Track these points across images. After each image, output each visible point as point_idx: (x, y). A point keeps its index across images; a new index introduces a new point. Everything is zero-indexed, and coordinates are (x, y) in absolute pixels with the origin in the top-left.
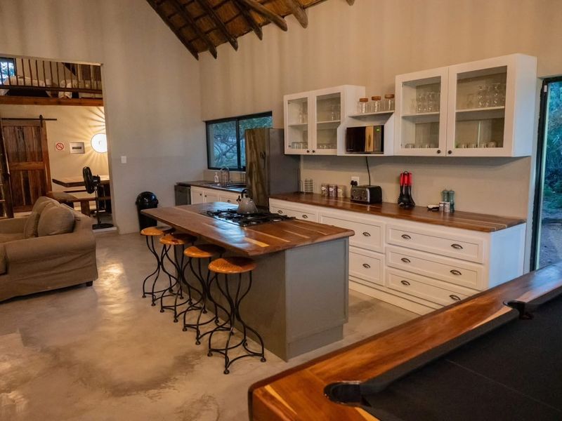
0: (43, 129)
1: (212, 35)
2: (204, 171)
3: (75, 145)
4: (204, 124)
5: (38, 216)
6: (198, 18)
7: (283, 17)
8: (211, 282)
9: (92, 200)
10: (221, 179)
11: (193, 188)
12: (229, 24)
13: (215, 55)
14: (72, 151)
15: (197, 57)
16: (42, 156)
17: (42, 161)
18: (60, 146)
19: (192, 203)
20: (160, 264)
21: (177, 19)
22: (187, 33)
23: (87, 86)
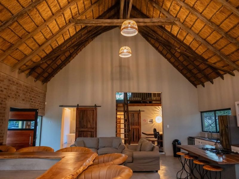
0: (140, 114)
1: (202, 79)
2: (201, 133)
3: (150, 120)
4: (200, 113)
5: (141, 145)
6: (197, 74)
7: (233, 71)
8: (204, 175)
9: (156, 141)
10: (208, 136)
11: (196, 139)
12: (209, 75)
13: (204, 86)
14: (149, 122)
15: (196, 87)
16: (139, 124)
17: (139, 125)
18: (145, 120)
19: (195, 144)
20: (184, 167)
21: (189, 75)
22: (192, 79)
23: (155, 99)
